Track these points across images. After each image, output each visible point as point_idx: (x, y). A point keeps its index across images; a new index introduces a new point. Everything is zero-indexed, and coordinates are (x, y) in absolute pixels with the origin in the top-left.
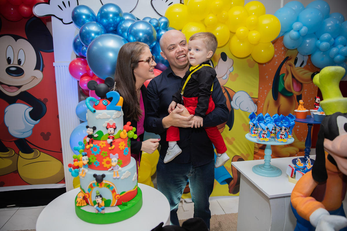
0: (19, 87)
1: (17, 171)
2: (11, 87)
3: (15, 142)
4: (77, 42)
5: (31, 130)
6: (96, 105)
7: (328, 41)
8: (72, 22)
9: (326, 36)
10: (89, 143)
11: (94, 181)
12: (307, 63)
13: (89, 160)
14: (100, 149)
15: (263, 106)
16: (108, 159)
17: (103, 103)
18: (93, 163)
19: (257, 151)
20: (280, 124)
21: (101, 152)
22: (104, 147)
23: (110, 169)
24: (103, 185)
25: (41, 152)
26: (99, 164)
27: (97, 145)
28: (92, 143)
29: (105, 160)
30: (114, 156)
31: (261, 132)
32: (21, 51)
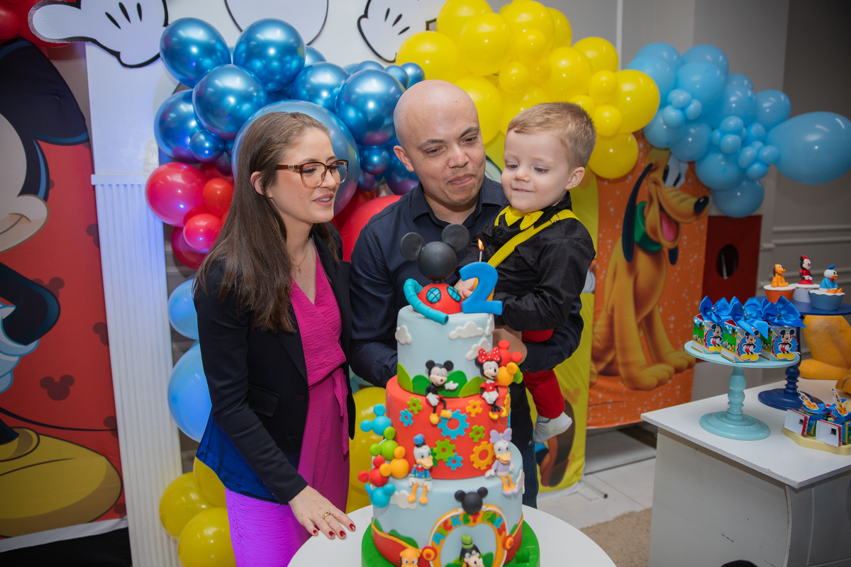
5: (9, 375)
6: (435, 300)
7: (737, 132)
9: (732, 122)
10: (435, 409)
11: (457, 510)
12: (687, 178)
13: (433, 454)
14: (467, 420)
16: (484, 445)
17: (451, 296)
18: (445, 460)
20: (776, 321)
21: (468, 430)
22: (477, 414)
23: (490, 472)
24: (479, 519)
25: (41, 437)
26: (462, 462)
27: (459, 411)
28: (445, 408)
29: (477, 449)
30: (501, 434)
31: (743, 341)
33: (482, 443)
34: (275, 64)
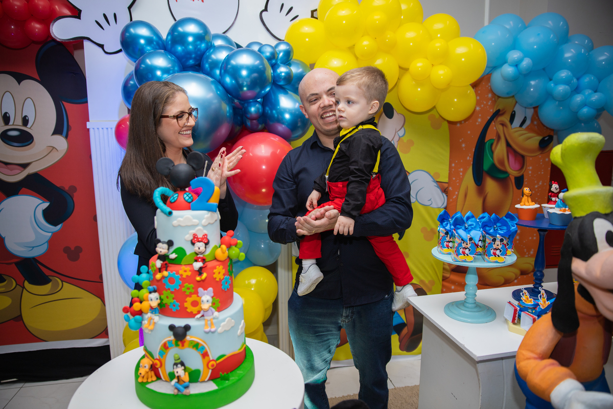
0: (25, 166)
1: (19, 318)
2: (9, 166)
3: (17, 264)
4: (129, 85)
5: (46, 244)
6: (173, 201)
7: (567, 82)
8: (120, 51)
9: (564, 74)
10: (160, 270)
11: (170, 337)
12: (532, 121)
13: (161, 299)
14: (180, 279)
15: (457, 195)
16: (194, 297)
17: (184, 199)
18: (169, 304)
19: (448, 275)
20: (492, 231)
21: (182, 286)
22: (187, 276)
23: (199, 316)
24: (186, 344)
25: (64, 283)
26: (179, 306)
27: (174, 272)
28: (166, 270)
29: (189, 300)
30: (206, 291)
31: (460, 245)
32: (29, 101)
33: (193, 296)
34: (191, 47)
